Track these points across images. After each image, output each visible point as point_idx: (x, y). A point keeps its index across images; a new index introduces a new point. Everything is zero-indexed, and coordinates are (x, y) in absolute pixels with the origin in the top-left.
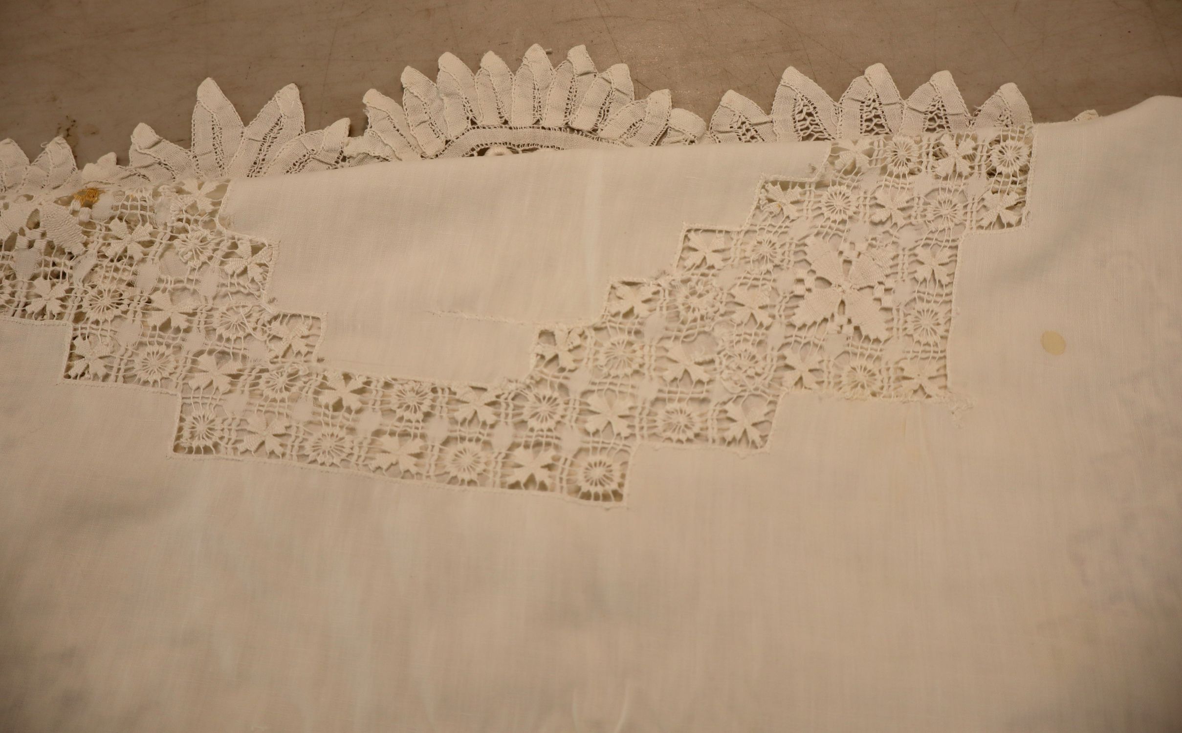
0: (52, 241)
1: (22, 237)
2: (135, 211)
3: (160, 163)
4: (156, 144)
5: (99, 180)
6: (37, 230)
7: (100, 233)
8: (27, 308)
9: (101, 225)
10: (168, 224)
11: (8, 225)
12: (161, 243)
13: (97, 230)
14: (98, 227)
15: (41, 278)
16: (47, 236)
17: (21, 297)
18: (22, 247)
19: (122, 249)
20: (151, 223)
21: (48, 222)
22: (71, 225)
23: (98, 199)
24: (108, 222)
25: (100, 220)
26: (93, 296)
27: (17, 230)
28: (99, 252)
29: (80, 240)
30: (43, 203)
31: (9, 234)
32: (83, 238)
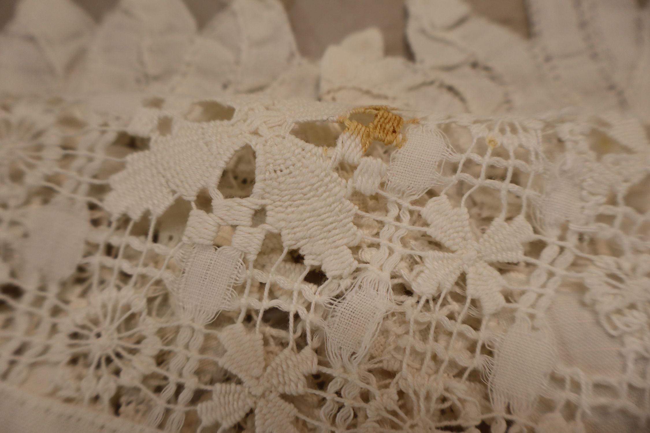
0: (280, 235)
1: (202, 213)
2: (495, 183)
3: (474, 65)
4: (461, 21)
5: (365, 87)
6: (244, 201)
7: (397, 228)
8: (201, 407)
9: (400, 207)
10: (573, 227)
11: (169, 176)
12: (551, 274)
13: (389, 219)
14: (394, 211)
15: (239, 325)
16: (269, 219)
17: (185, 372)
18: (201, 241)
19: (454, 278)
20: (529, 218)
21: (275, 184)
22: (331, 199)
23: (404, 140)
24: (420, 202)
25: (402, 194)
26: (388, 412)
27: (191, 196)
28: (393, 277)
29: (345, 241)
30: (262, 130)
31: (170, 200)
32: (354, 234)
